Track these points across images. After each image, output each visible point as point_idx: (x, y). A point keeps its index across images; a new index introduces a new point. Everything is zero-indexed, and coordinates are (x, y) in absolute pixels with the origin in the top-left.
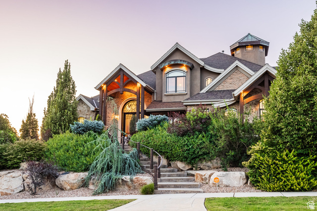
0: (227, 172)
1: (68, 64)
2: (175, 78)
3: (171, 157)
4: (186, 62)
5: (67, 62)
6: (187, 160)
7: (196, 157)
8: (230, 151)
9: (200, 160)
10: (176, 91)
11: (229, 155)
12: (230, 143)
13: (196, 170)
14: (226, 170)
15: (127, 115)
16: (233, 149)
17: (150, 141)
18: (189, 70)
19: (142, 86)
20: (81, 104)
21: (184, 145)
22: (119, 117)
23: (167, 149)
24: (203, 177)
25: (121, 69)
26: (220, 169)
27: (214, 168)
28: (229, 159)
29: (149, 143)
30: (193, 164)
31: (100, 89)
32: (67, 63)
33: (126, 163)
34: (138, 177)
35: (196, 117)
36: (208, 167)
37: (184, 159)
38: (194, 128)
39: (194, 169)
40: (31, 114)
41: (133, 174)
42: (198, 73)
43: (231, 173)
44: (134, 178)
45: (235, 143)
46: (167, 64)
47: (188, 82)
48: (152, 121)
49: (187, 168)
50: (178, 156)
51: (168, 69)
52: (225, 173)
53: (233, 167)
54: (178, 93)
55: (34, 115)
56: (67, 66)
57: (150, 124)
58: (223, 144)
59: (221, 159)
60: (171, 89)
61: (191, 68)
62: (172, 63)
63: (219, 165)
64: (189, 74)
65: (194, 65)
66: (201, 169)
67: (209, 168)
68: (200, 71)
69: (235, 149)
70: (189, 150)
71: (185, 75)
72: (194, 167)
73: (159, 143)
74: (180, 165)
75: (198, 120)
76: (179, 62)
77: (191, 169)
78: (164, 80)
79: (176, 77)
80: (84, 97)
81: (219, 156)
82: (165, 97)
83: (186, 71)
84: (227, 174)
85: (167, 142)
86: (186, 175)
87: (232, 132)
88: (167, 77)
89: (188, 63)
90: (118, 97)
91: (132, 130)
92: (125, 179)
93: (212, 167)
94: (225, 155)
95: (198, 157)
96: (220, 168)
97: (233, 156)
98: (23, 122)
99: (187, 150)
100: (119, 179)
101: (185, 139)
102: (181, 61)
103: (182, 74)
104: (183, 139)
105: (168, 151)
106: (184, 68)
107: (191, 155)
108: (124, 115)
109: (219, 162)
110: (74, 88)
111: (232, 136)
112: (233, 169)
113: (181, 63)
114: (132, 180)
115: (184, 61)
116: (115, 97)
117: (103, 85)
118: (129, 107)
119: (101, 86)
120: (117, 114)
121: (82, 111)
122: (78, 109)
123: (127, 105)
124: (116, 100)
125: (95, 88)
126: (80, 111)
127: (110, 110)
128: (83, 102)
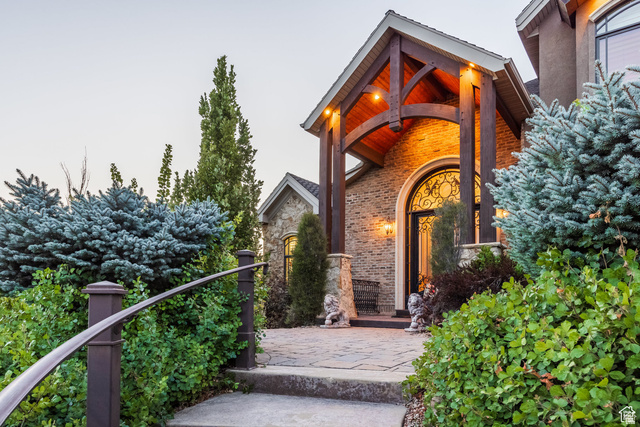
1: (228, 70)
5: (222, 61)
15: (422, 219)
20: (290, 200)
22: (396, 228)
25: (391, 33)
32: (224, 65)
56: (223, 76)
88: (600, 37)
90: (393, 165)
91: (443, 267)
108: (414, 218)
110: (244, 139)
116: (382, 167)
117: (328, 112)
118: (431, 192)
119: (322, 115)
120: (390, 220)
121: (294, 219)
122: (285, 216)
123: (424, 187)
124: (386, 176)
125: (303, 126)
126: (290, 219)
127: (368, 209)
128: (296, 196)
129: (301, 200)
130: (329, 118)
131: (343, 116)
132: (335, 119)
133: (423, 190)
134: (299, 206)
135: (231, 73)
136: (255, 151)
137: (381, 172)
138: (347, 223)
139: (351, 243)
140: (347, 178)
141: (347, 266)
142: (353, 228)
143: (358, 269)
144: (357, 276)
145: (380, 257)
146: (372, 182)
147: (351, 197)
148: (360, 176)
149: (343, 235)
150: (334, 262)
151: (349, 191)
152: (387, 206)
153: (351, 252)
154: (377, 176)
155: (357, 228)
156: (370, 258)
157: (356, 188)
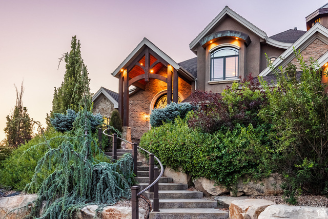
0: (297, 208)
1: (77, 42)
2: (222, 59)
3: (192, 171)
4: (238, 33)
5: (74, 38)
6: (217, 177)
7: (235, 172)
8: (305, 160)
9: (243, 176)
10: (224, 78)
11: (302, 168)
12: (305, 142)
13: (235, 196)
14: (294, 202)
16: (312, 156)
17: (161, 143)
18: (243, 47)
19: (174, 69)
20: (103, 100)
21: (213, 148)
22: (149, 117)
23: (185, 155)
24: (243, 214)
25: (145, 46)
26: (282, 198)
27: (270, 194)
28: (301, 176)
29: (158, 146)
30: (229, 185)
31: (119, 75)
32: (75, 40)
33: (98, 179)
34: (112, 207)
35: (238, 98)
36: (259, 191)
37: (213, 175)
38: (233, 118)
39: (231, 193)
40: (21, 107)
41: (109, 201)
42: (256, 51)
43: (306, 209)
44: (106, 209)
45: (317, 141)
46: (211, 38)
47: (242, 64)
48: (170, 111)
49: (219, 191)
50: (202, 169)
51: (213, 46)
52: (291, 209)
53: (308, 193)
54: (227, 80)
55: (25, 109)
56: (75, 44)
57: (168, 116)
58: (287, 143)
59: (283, 178)
60: (217, 74)
61: (247, 44)
62: (219, 35)
63: (279, 189)
64: (243, 52)
65: (252, 38)
66: (245, 195)
67: (261, 194)
68: (259, 48)
69: (316, 157)
70: (221, 158)
71: (237, 54)
72: (231, 190)
73: (173, 146)
74: (207, 185)
75: (242, 103)
76: (229, 35)
77: (227, 194)
78: (208, 63)
79: (225, 57)
80: (107, 90)
81: (279, 170)
82: (209, 86)
83: (238, 47)
84: (297, 212)
85: (184, 144)
86: (216, 205)
87: (312, 116)
88: (212, 58)
89: (242, 34)
90: (149, 90)
92: (86, 212)
93: (265, 191)
94: (294, 168)
95: (239, 172)
96: (282, 193)
97: (312, 170)
98: (8, 118)
99: (217, 157)
100: (75, 211)
101: (216, 137)
102: (231, 32)
103: (233, 53)
104: (212, 137)
105: (187, 160)
106: (236, 44)
107: (226, 167)
109: (280, 182)
111: (309, 126)
112: (309, 199)
113: (232, 35)
114: (99, 214)
115: (235, 32)
116: (144, 90)
117: (122, 70)
118: (163, 103)
119: (120, 71)
120: (147, 113)
121: (105, 109)
122: (100, 107)
123: (161, 101)
124: (146, 94)
125: (112, 74)
126: (103, 109)
127: (138, 108)
128: (105, 98)
129: (108, 100)
130: (122, 72)
131: (128, 72)
132: (125, 73)
133: (160, 102)
134: (107, 103)
135: (78, 44)
136: (90, 80)
137: (144, 92)
138: (130, 113)
139: (131, 123)
140: (130, 93)
141: (129, 132)
142: (132, 116)
143: (134, 134)
144: (134, 137)
145: (143, 129)
146: (140, 96)
147: (131, 102)
148: (135, 93)
149: (128, 119)
150: (124, 130)
151: (130, 99)
152: (146, 107)
153: (131, 126)
154: (142, 94)
155: (134, 116)
156: (139, 129)
157: (134, 98)
